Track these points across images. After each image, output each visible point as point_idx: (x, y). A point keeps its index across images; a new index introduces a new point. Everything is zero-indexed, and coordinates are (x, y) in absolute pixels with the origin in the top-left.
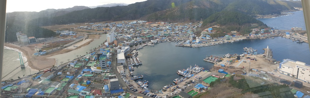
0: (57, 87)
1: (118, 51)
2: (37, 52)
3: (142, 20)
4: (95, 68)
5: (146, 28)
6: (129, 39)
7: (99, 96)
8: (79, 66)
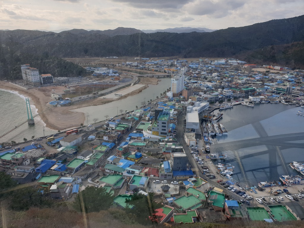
0: (87, 158)
1: (189, 108)
2: (55, 100)
3: (237, 58)
4: (151, 132)
5: (244, 73)
6: (210, 90)
7: (155, 178)
8: (124, 127)
